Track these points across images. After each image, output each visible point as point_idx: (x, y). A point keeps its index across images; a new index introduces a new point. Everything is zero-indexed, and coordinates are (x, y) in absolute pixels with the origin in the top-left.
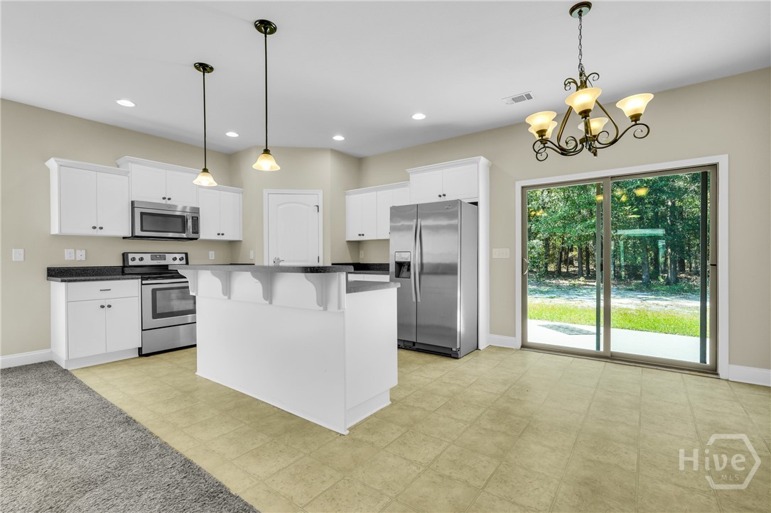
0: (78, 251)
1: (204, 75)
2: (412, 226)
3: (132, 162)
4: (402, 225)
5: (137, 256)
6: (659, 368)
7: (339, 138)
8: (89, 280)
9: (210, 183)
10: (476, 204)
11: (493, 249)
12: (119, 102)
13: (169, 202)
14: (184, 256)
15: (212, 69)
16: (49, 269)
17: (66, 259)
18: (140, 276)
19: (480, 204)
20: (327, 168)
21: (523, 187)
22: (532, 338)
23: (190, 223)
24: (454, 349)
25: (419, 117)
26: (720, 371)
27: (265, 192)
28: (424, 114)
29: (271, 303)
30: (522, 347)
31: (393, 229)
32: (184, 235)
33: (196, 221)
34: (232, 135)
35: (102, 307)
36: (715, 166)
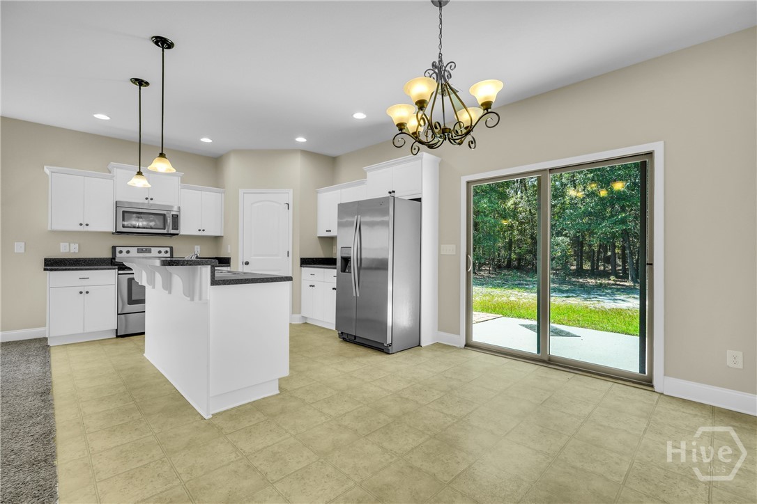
0: (72, 245)
1: (140, 89)
2: (353, 222)
3: (117, 168)
4: (347, 221)
5: (124, 250)
6: (593, 376)
7: (301, 140)
8: (69, 270)
9: (145, 185)
10: (419, 200)
11: (442, 246)
12: (95, 116)
13: (151, 202)
14: (168, 249)
15: (147, 84)
16: (46, 260)
17: (61, 251)
18: (117, 267)
19: (423, 200)
20: (298, 168)
21: (468, 183)
22: (477, 337)
23: (170, 220)
24: (385, 345)
25: (359, 116)
26: (655, 383)
27: (241, 191)
28: (365, 113)
29: (170, 293)
30: (465, 346)
31: (340, 225)
32: (165, 231)
33: (176, 218)
34: (206, 140)
35: (81, 293)
36: (650, 154)
